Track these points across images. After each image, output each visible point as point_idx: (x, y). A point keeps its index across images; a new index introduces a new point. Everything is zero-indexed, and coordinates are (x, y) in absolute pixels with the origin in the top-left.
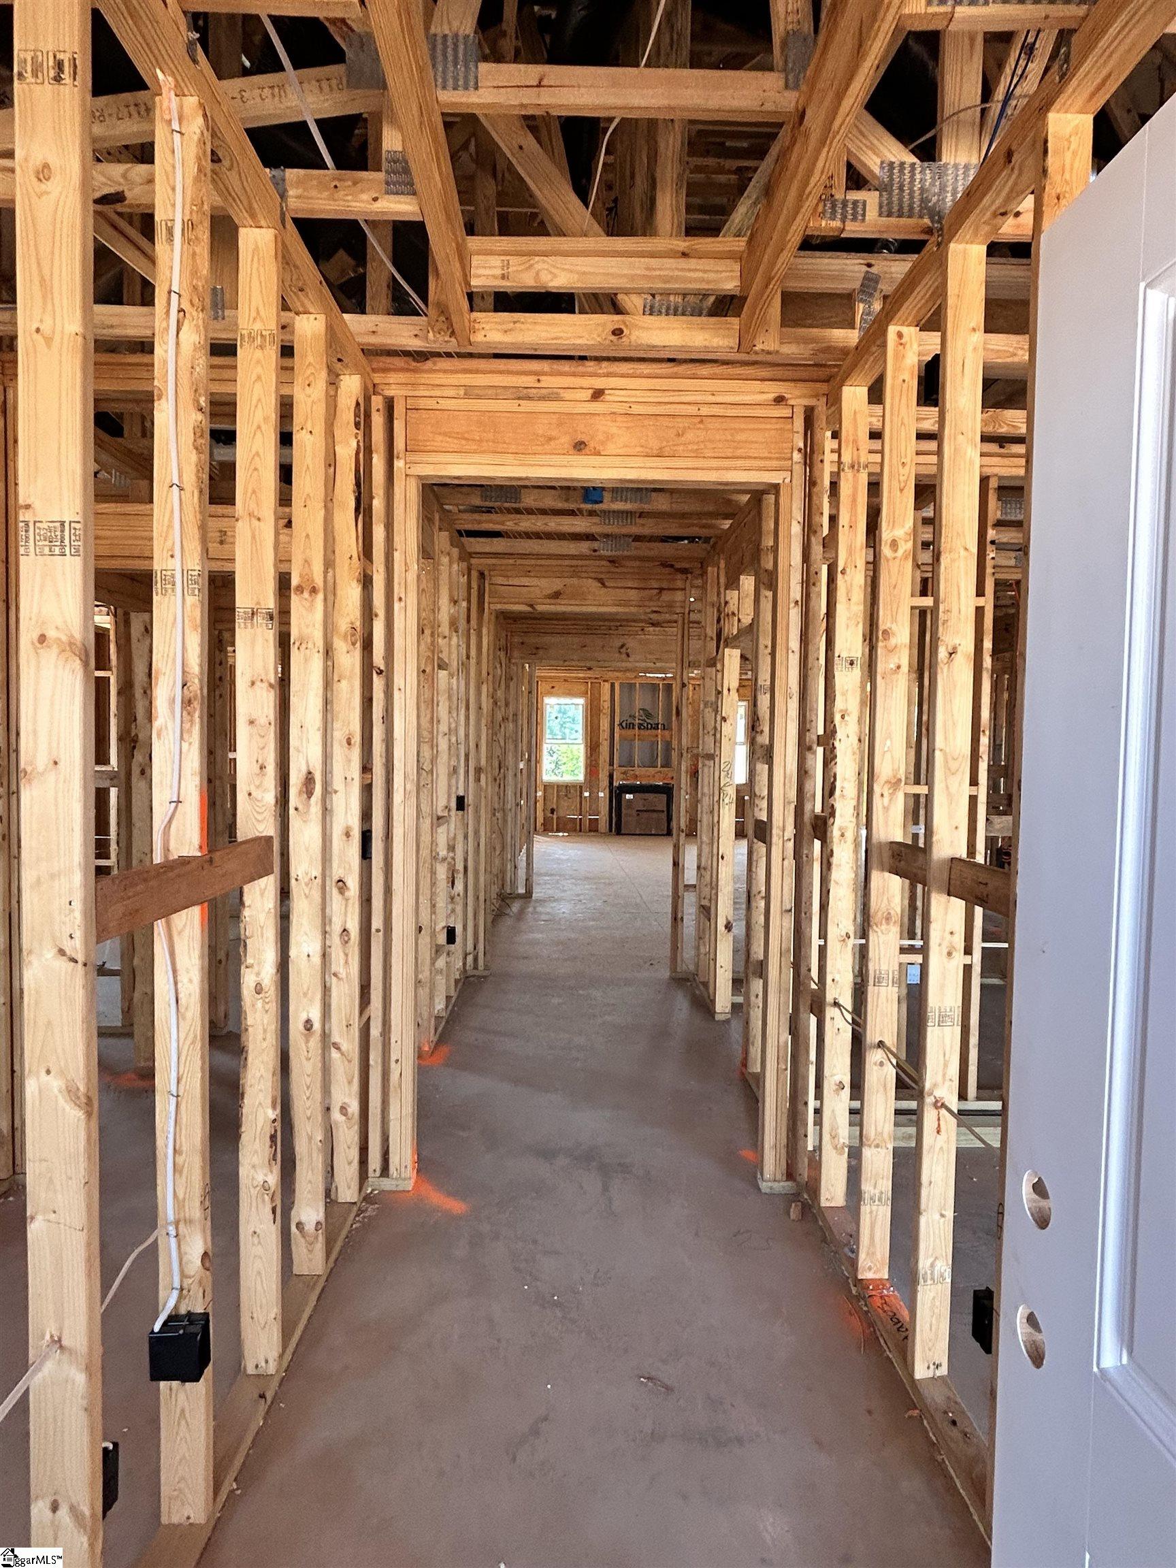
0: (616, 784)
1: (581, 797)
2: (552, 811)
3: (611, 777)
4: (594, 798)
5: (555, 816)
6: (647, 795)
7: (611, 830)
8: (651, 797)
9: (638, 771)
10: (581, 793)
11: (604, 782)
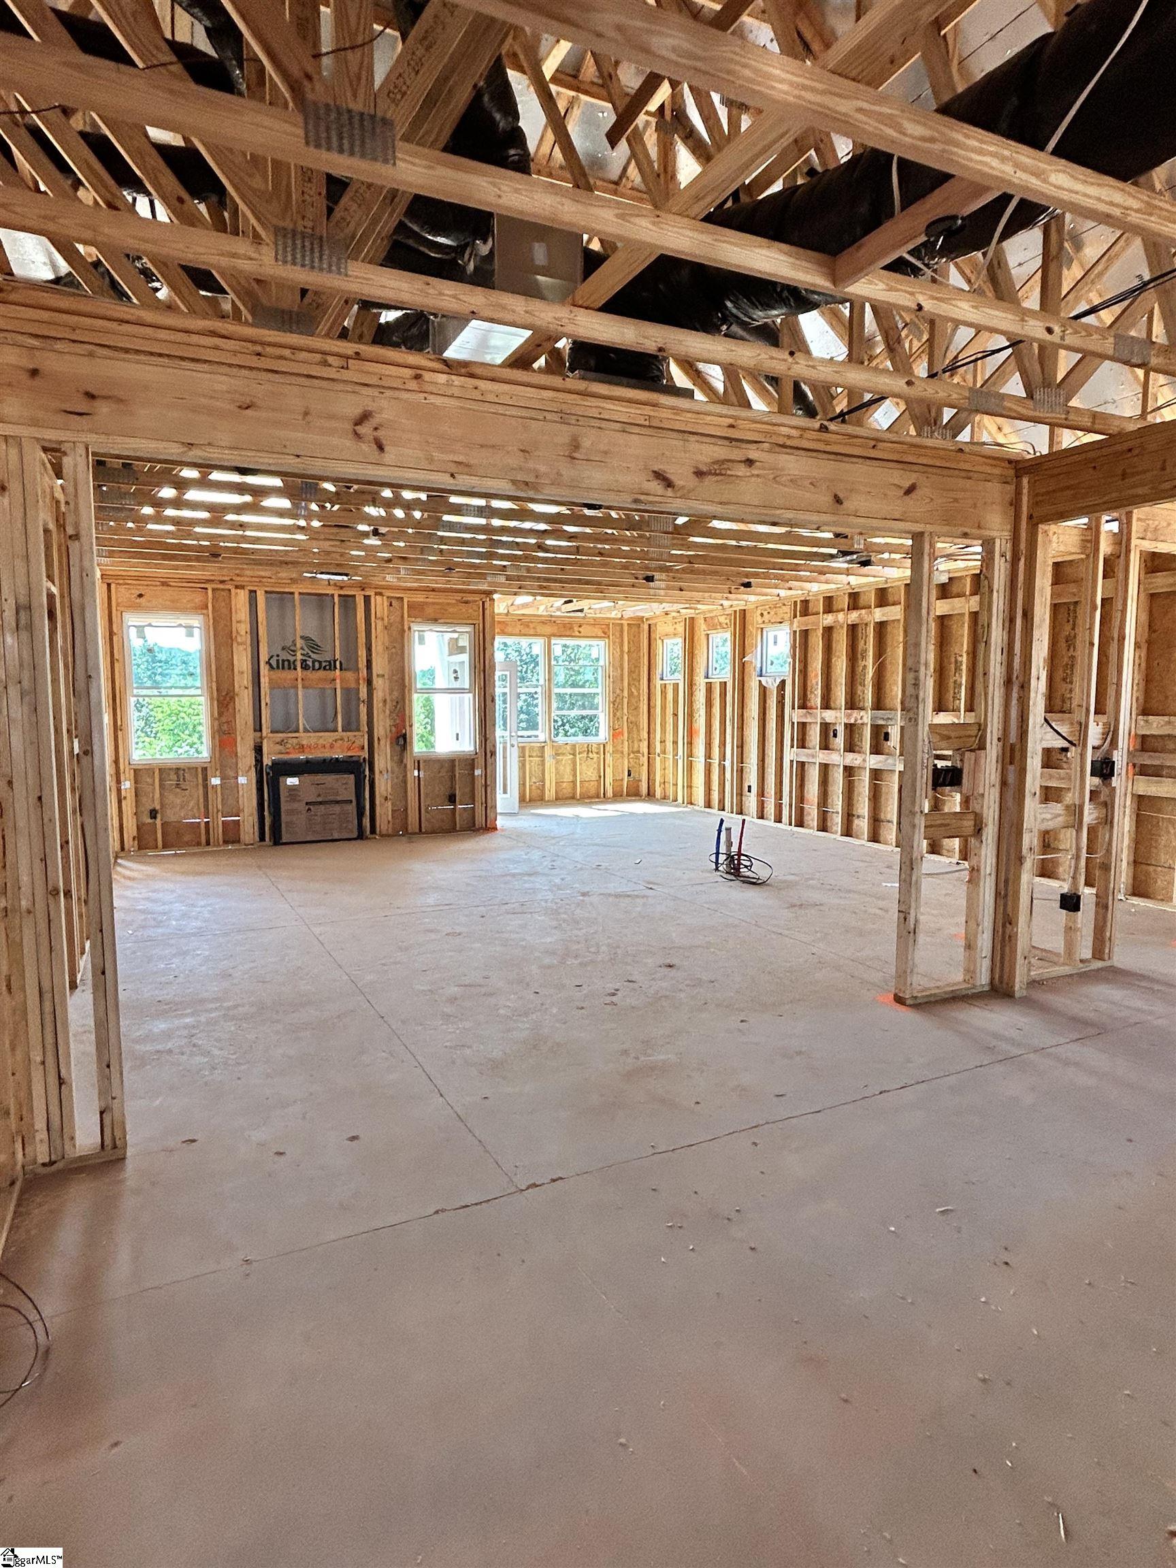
0: (267, 761)
1: (205, 786)
2: (153, 814)
3: (258, 750)
4: (230, 786)
5: (158, 822)
6: (320, 778)
7: (262, 838)
8: (329, 779)
9: (306, 739)
10: (205, 779)
11: (247, 757)
